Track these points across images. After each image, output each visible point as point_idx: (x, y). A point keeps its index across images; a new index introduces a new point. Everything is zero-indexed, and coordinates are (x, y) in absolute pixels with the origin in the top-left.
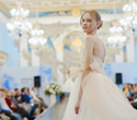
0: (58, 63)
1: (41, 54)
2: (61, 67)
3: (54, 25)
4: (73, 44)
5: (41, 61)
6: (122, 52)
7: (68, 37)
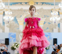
1: (10, 27)
3: (18, 10)
5: (10, 30)
6: (57, 27)
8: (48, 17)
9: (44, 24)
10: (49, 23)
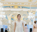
0: (9, 24)
1: (3, 21)
2: (10, 26)
3: (8, 11)
4: (14, 18)
6: (31, 22)
7: (13, 16)
8: (26, 15)
9: (23, 19)
10: (26, 19)
